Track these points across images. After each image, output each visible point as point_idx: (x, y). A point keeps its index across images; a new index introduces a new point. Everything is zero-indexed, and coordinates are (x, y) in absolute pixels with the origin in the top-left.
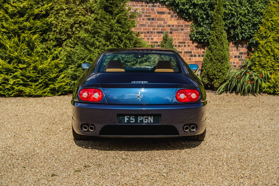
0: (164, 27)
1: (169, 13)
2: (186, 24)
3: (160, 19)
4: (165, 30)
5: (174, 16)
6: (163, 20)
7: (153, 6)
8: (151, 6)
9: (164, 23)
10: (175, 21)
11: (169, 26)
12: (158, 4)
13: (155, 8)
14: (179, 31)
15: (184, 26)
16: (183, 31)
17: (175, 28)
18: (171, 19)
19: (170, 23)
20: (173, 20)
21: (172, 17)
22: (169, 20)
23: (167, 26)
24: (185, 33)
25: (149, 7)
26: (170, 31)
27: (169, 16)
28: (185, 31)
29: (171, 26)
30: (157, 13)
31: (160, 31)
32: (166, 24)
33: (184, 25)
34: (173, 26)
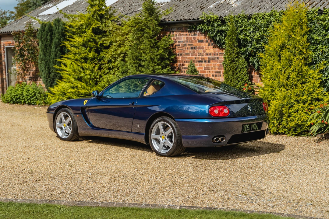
0: (203, 55)
1: (207, 41)
2: (221, 53)
3: (200, 48)
4: (204, 59)
5: (211, 44)
6: (202, 48)
7: (195, 35)
8: (193, 34)
9: (203, 52)
10: (212, 49)
11: (207, 54)
12: (198, 32)
13: (196, 37)
14: (215, 60)
15: (219, 55)
16: (218, 60)
17: (211, 57)
18: (208, 47)
19: (208, 51)
20: (210, 48)
21: (209, 45)
22: (207, 48)
23: (206, 54)
24: (220, 62)
25: (192, 35)
26: (208, 60)
27: (207, 44)
28: (220, 59)
29: (209, 54)
30: (197, 41)
31: (200, 60)
32: (205, 53)
33: (219, 53)
34: (210, 54)
